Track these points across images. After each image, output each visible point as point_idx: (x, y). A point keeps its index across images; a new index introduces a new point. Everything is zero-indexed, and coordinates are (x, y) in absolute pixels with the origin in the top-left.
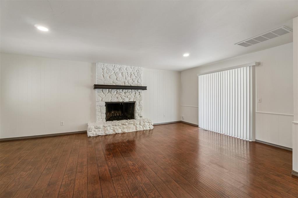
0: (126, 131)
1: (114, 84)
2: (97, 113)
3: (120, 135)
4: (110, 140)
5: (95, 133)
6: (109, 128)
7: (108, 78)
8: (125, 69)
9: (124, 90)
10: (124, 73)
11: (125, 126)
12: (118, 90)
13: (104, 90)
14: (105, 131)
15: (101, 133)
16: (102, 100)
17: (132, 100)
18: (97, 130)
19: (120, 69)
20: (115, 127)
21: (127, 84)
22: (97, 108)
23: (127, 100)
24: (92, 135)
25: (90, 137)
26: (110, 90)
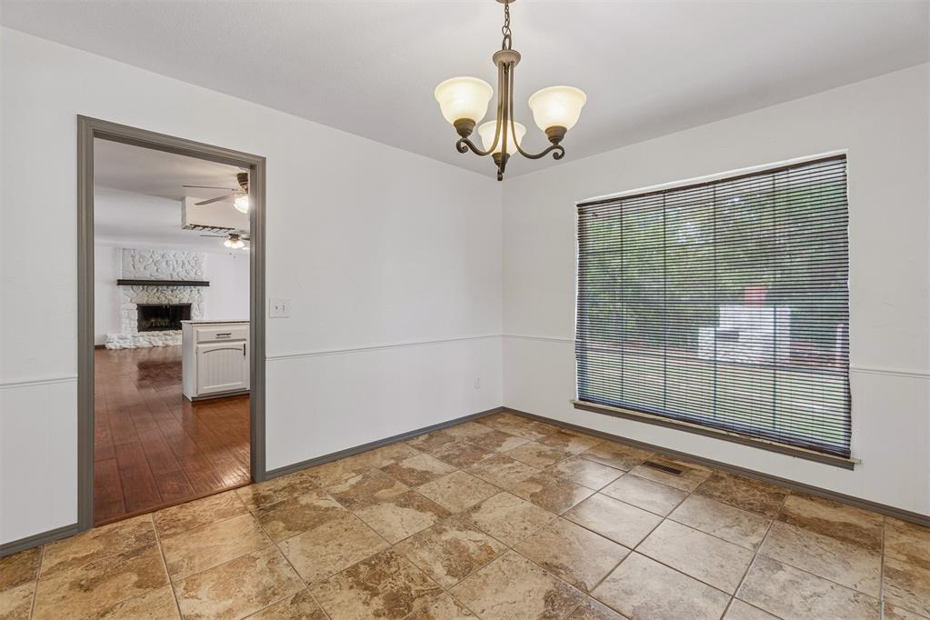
0: (170, 343)
1: (153, 279)
2: (124, 320)
3: (160, 349)
4: (143, 356)
5: (118, 345)
6: (141, 339)
7: (142, 269)
8: (171, 256)
9: (171, 287)
10: (170, 263)
11: (168, 337)
12: (160, 288)
13: (135, 287)
14: (135, 342)
15: (129, 344)
16: (131, 301)
17: (185, 301)
18: (121, 341)
19: (162, 256)
20: (152, 338)
21: (176, 278)
22: (123, 312)
23: (175, 301)
24: (113, 348)
25: (111, 349)
26: (146, 287)
